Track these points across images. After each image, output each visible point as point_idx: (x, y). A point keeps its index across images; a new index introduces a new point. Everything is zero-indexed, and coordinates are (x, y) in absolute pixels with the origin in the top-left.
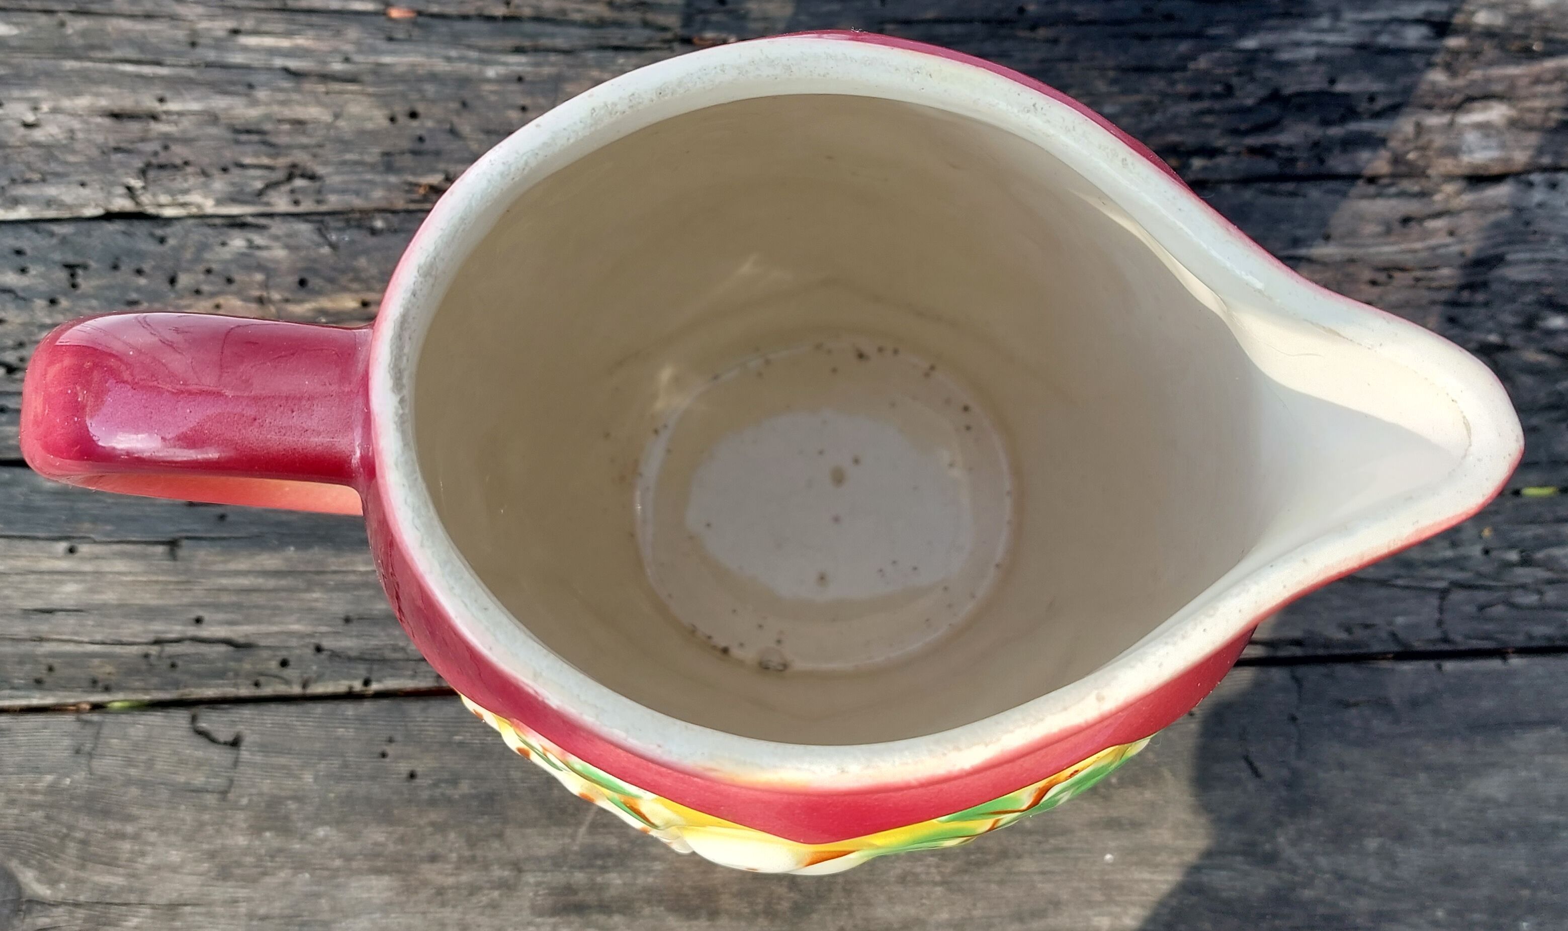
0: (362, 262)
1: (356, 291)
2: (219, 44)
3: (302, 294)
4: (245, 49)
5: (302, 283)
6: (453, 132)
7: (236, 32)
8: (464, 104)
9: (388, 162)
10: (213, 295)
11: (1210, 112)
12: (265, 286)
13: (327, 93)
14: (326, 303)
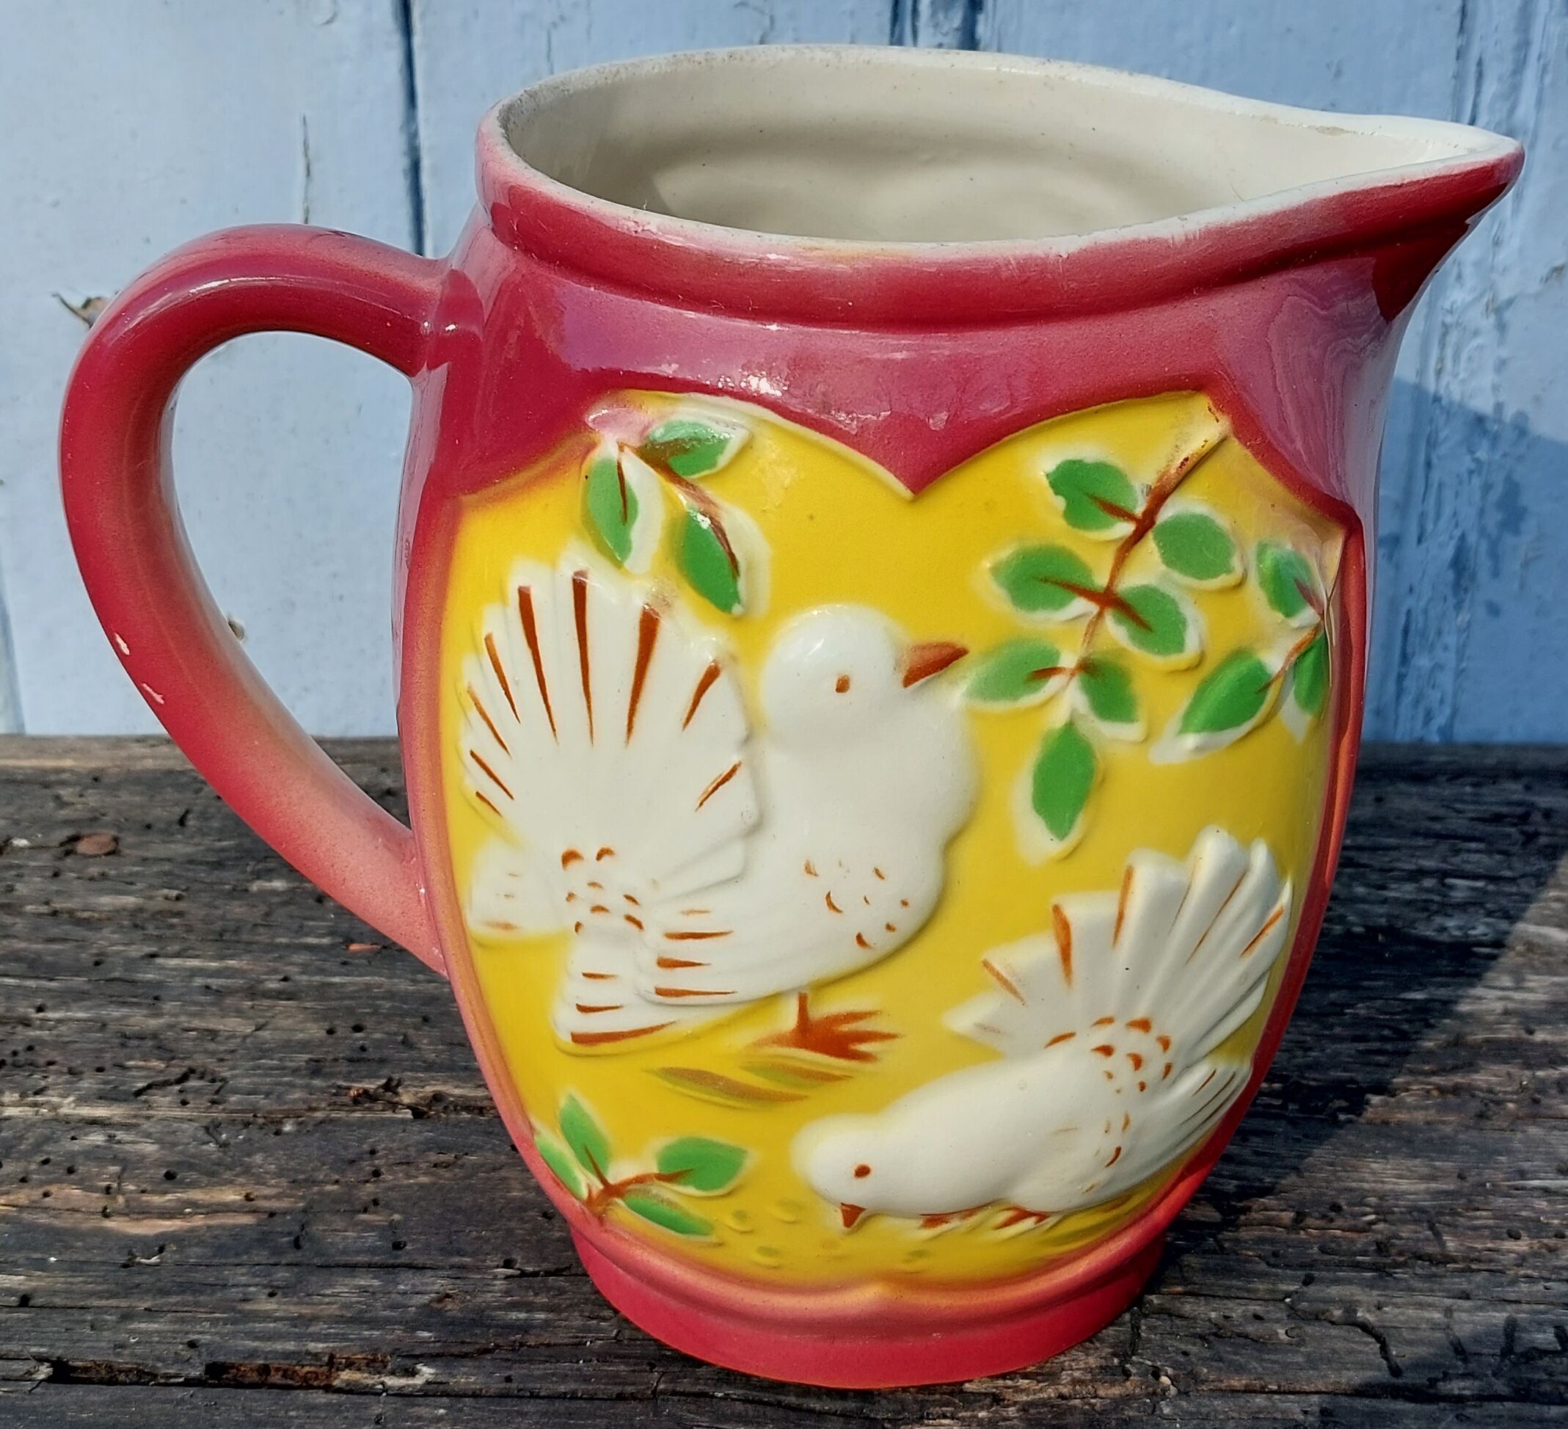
0: (258, 1158)
1: (242, 1185)
2: (130, 963)
3: (167, 1186)
4: (162, 968)
5: (170, 1176)
6: (406, 1043)
7: (153, 956)
8: (426, 1020)
9: (316, 1069)
10: (42, 1183)
11: (1380, 1052)
12: (119, 1177)
13: (252, 1007)
14: (197, 1195)
